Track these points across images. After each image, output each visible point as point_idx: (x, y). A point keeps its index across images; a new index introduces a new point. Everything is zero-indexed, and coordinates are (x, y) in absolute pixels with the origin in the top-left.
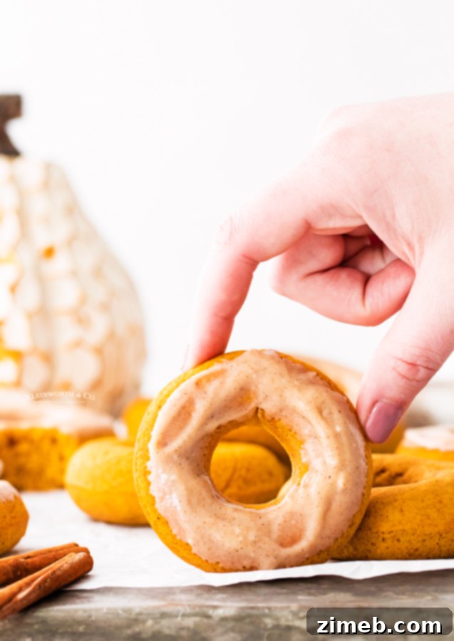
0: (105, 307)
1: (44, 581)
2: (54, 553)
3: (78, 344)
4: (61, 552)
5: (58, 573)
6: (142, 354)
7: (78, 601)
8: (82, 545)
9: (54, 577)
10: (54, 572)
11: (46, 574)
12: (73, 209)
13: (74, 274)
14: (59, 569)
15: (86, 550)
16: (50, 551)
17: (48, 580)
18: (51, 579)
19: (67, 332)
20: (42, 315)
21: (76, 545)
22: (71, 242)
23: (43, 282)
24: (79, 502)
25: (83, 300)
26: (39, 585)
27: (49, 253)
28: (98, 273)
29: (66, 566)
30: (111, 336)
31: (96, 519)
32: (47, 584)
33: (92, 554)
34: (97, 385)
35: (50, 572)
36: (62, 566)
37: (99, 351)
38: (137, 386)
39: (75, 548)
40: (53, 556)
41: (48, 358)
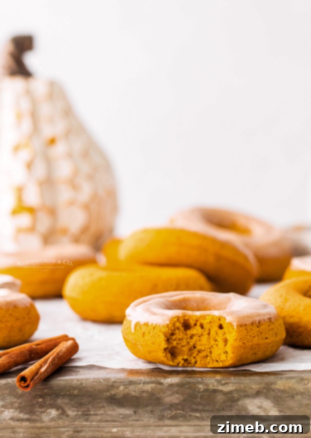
0: (91, 177)
1: (54, 359)
2: (53, 342)
3: (72, 203)
4: (58, 341)
5: (61, 354)
6: (115, 209)
7: (74, 374)
8: (70, 336)
9: (59, 357)
10: (58, 354)
11: (54, 355)
12: (68, 112)
13: (70, 155)
14: (60, 351)
15: (73, 339)
16: (51, 340)
17: (56, 359)
18: (58, 358)
19: (65, 194)
20: (48, 183)
21: (66, 336)
22: (68, 134)
23: (49, 162)
25: (76, 172)
26: (52, 362)
27: (52, 141)
28: (86, 154)
29: (64, 349)
30: (95, 198)
31: (85, 318)
32: (56, 362)
33: (78, 341)
34: (85, 230)
35: (55, 354)
36: (61, 350)
37: (86, 207)
38: (111, 230)
39: (65, 338)
40: (53, 343)
41: (52, 212)
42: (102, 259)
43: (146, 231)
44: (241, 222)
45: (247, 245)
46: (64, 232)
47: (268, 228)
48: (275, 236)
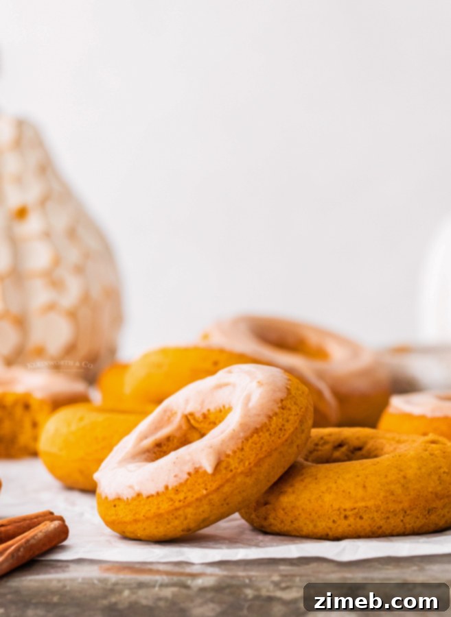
0: (79, 270)
1: (17, 549)
2: (28, 522)
3: (51, 307)
4: (36, 520)
5: (32, 542)
6: (118, 319)
7: (52, 571)
8: (57, 513)
9: (28, 546)
10: (28, 541)
11: (19, 543)
12: (46, 168)
13: (47, 235)
14: (33, 538)
15: (61, 519)
16: (24, 519)
17: (22, 550)
19: (40, 295)
20: (14, 277)
21: (52, 513)
22: (44, 201)
23: (15, 244)
24: (52, 470)
25: (57, 262)
26: (12, 554)
27: (22, 213)
28: (72, 234)
29: (40, 535)
30: (86, 299)
31: (70, 488)
32: (20, 554)
33: (68, 523)
34: (70, 349)
35: (24, 540)
36: (36, 535)
37: (72, 315)
38: (112, 351)
39: (49, 516)
40: (27, 524)
41: (21, 322)
42: (96, 396)
43: (164, 351)
44: (313, 339)
45: (321, 375)
46: (40, 352)
47: (354, 348)
48: (365, 361)
